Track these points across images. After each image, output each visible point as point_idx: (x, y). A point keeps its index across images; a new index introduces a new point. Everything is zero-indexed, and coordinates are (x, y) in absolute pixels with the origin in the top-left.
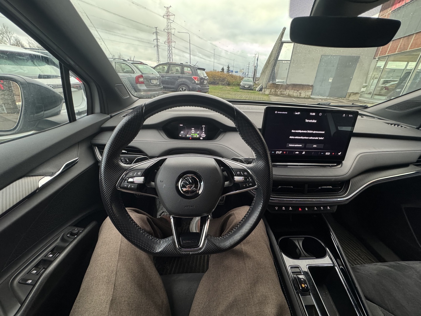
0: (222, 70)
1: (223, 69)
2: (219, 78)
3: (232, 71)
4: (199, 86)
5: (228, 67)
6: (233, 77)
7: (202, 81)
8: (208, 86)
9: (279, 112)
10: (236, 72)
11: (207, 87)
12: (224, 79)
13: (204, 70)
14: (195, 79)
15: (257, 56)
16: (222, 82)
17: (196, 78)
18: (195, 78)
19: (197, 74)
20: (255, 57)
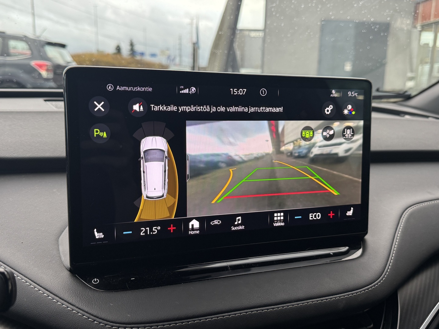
0: (115, 50)
1: (118, 49)
3: (142, 54)
5: (132, 45)
9: (122, 88)
10: (153, 55)
13: (63, 46)
14: (41, 68)
15: (195, 21)
17: (43, 65)
19: (45, 57)
20: (191, 24)
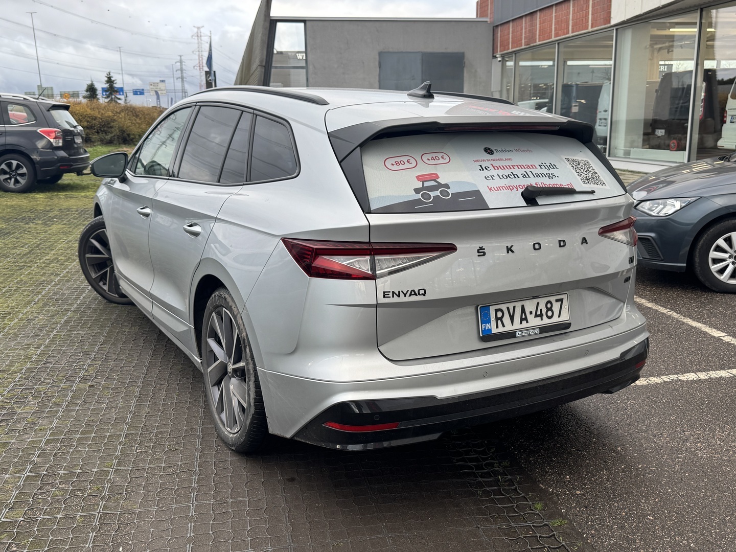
0: (87, 91)
1: (92, 90)
2: (88, 122)
3: (125, 93)
4: (62, 154)
5: (110, 80)
6: (137, 116)
7: (69, 138)
8: (86, 152)
11: (82, 154)
12: (109, 124)
13: (66, 108)
14: (49, 136)
16: (102, 135)
17: (52, 132)
18: (48, 133)
19: (51, 123)
20: (198, 36)
